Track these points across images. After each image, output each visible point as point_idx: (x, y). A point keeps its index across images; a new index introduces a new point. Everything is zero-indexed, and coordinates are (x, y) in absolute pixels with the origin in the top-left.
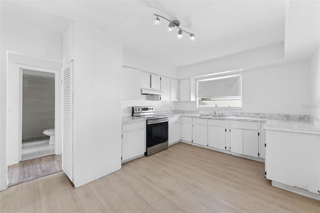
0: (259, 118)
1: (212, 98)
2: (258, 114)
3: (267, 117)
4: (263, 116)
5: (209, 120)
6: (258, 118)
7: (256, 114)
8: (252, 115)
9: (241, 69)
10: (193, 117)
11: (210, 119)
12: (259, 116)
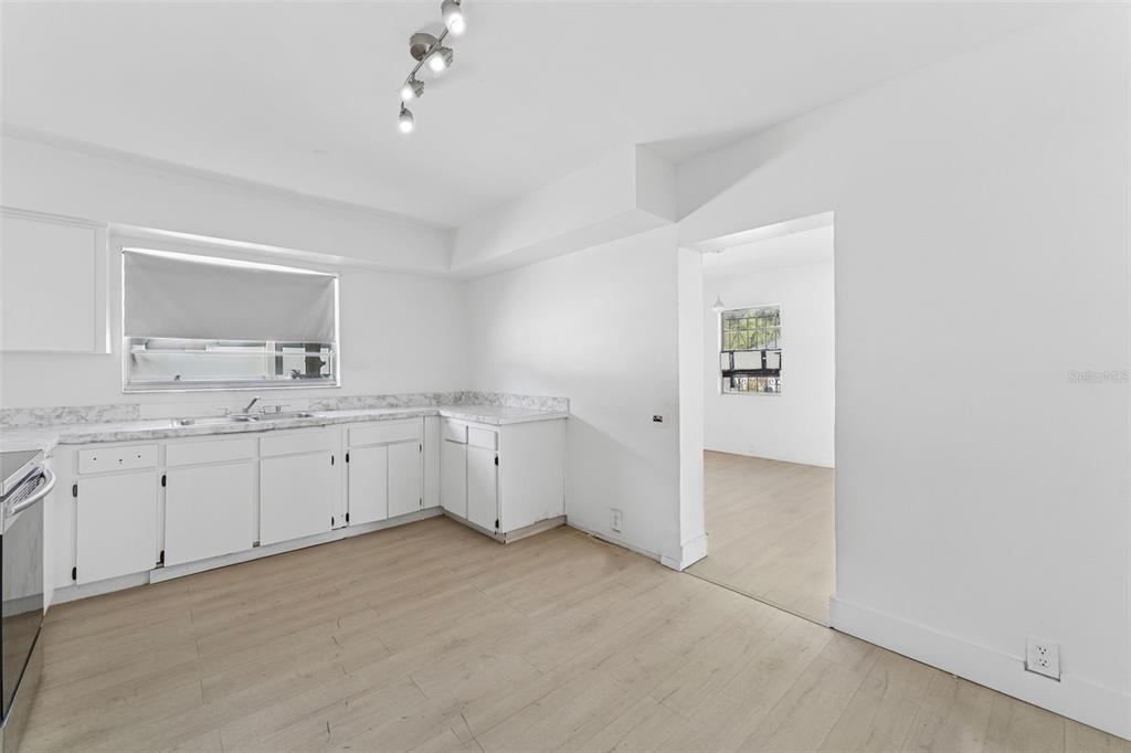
0: (386, 407)
1: (211, 345)
2: (384, 397)
3: (401, 403)
4: (395, 402)
5: (261, 434)
6: (382, 407)
7: (379, 397)
8: (369, 402)
9: (336, 259)
10: (166, 437)
11: (263, 431)
12: (385, 403)
